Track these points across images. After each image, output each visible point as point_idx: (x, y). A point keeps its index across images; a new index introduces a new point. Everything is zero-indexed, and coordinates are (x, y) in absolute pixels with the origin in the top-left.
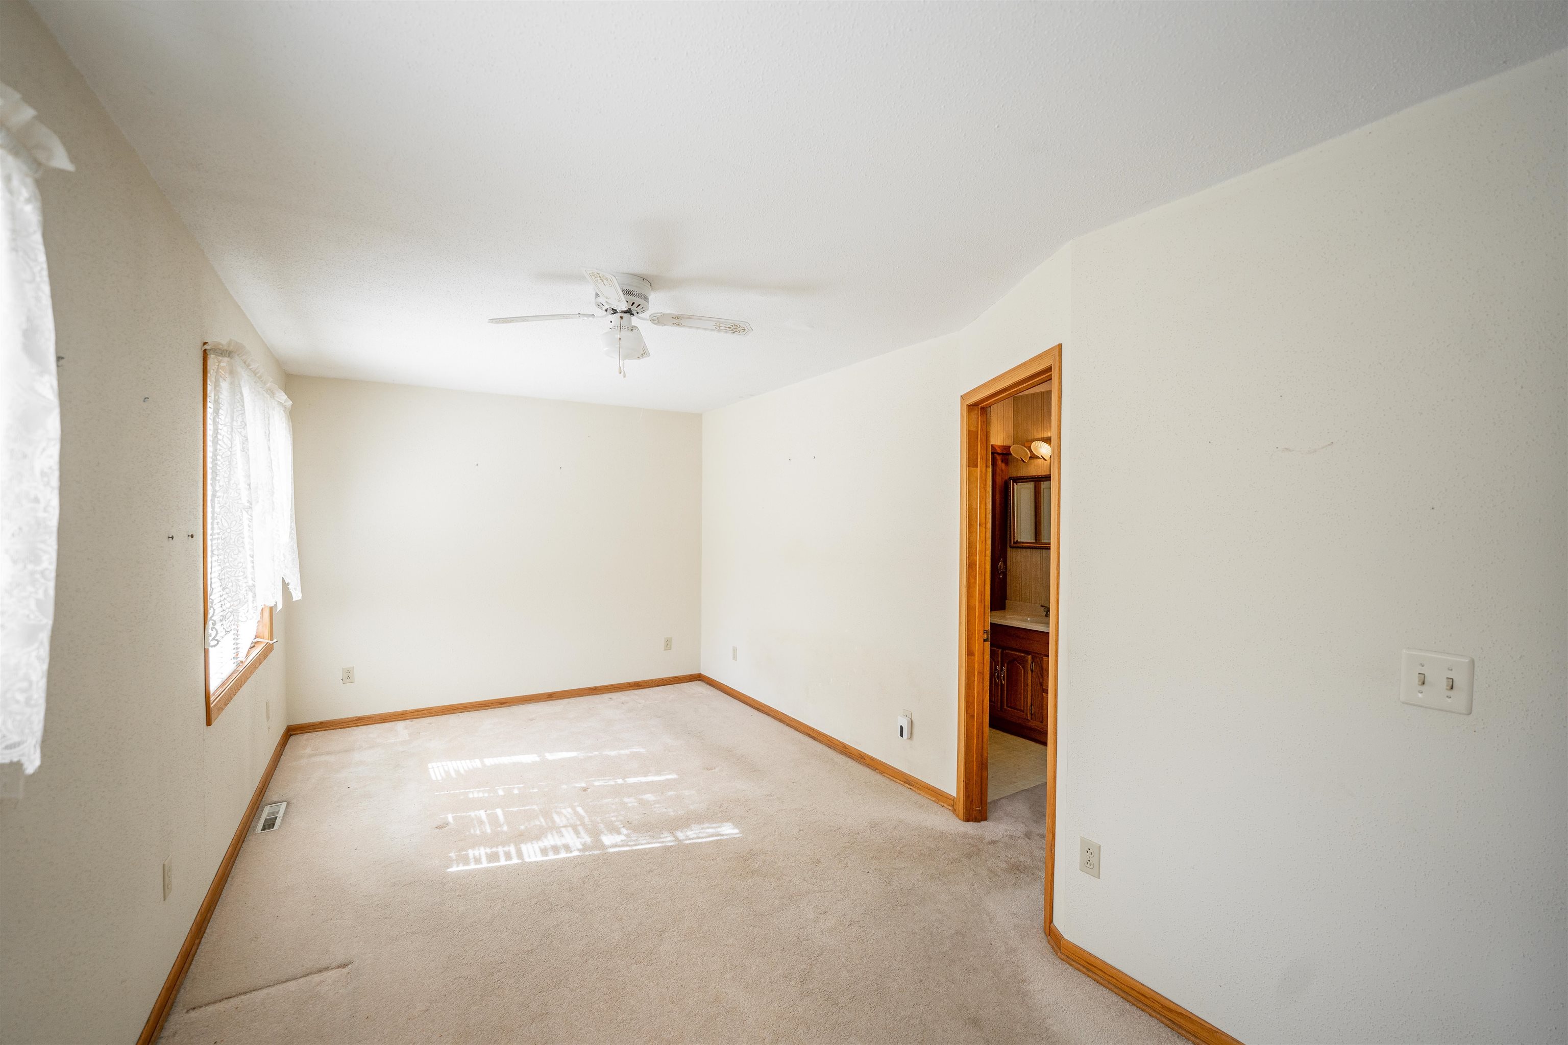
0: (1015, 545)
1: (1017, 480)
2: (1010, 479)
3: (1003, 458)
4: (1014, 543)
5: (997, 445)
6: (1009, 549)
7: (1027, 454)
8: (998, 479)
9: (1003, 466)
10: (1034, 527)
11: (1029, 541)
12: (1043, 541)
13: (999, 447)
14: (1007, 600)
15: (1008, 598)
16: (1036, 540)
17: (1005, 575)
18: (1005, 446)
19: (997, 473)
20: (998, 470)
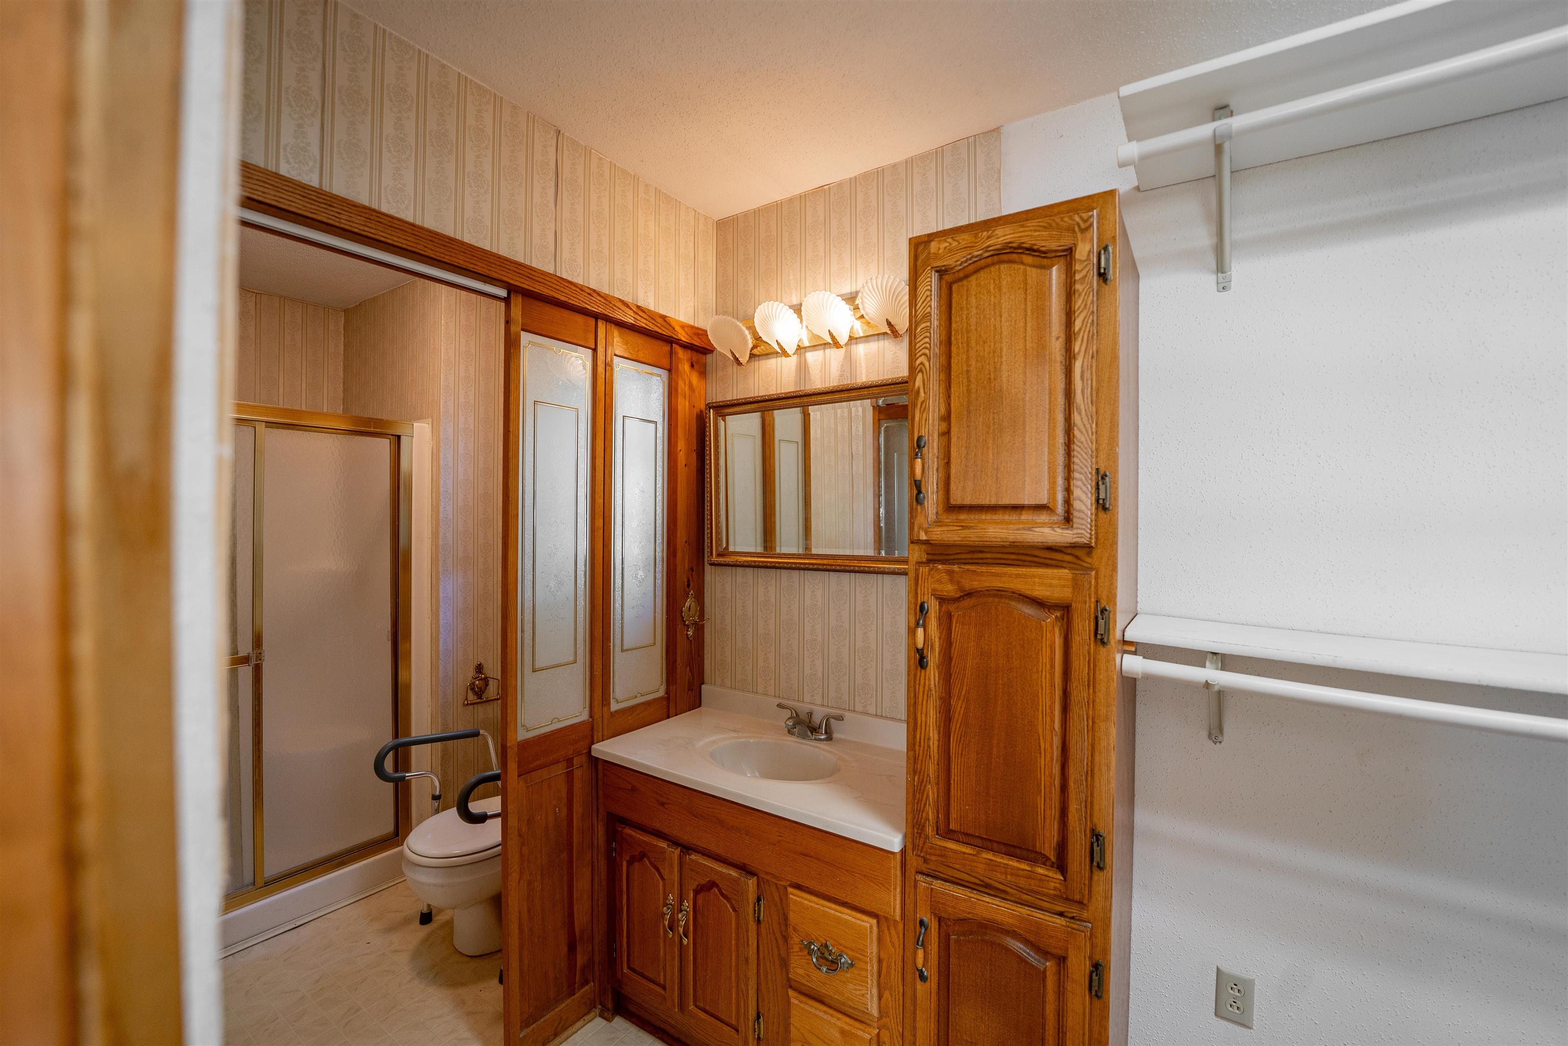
0: (721, 560)
1: (723, 409)
2: (709, 406)
3: (694, 359)
4: (719, 555)
5: (678, 321)
6: (708, 568)
7: (745, 339)
8: (683, 405)
9: (695, 379)
10: (762, 520)
11: (752, 550)
12: (778, 551)
13: (684, 326)
14: (703, 684)
15: (705, 682)
16: (765, 548)
17: (700, 629)
18: (698, 329)
19: (679, 390)
20: (681, 384)
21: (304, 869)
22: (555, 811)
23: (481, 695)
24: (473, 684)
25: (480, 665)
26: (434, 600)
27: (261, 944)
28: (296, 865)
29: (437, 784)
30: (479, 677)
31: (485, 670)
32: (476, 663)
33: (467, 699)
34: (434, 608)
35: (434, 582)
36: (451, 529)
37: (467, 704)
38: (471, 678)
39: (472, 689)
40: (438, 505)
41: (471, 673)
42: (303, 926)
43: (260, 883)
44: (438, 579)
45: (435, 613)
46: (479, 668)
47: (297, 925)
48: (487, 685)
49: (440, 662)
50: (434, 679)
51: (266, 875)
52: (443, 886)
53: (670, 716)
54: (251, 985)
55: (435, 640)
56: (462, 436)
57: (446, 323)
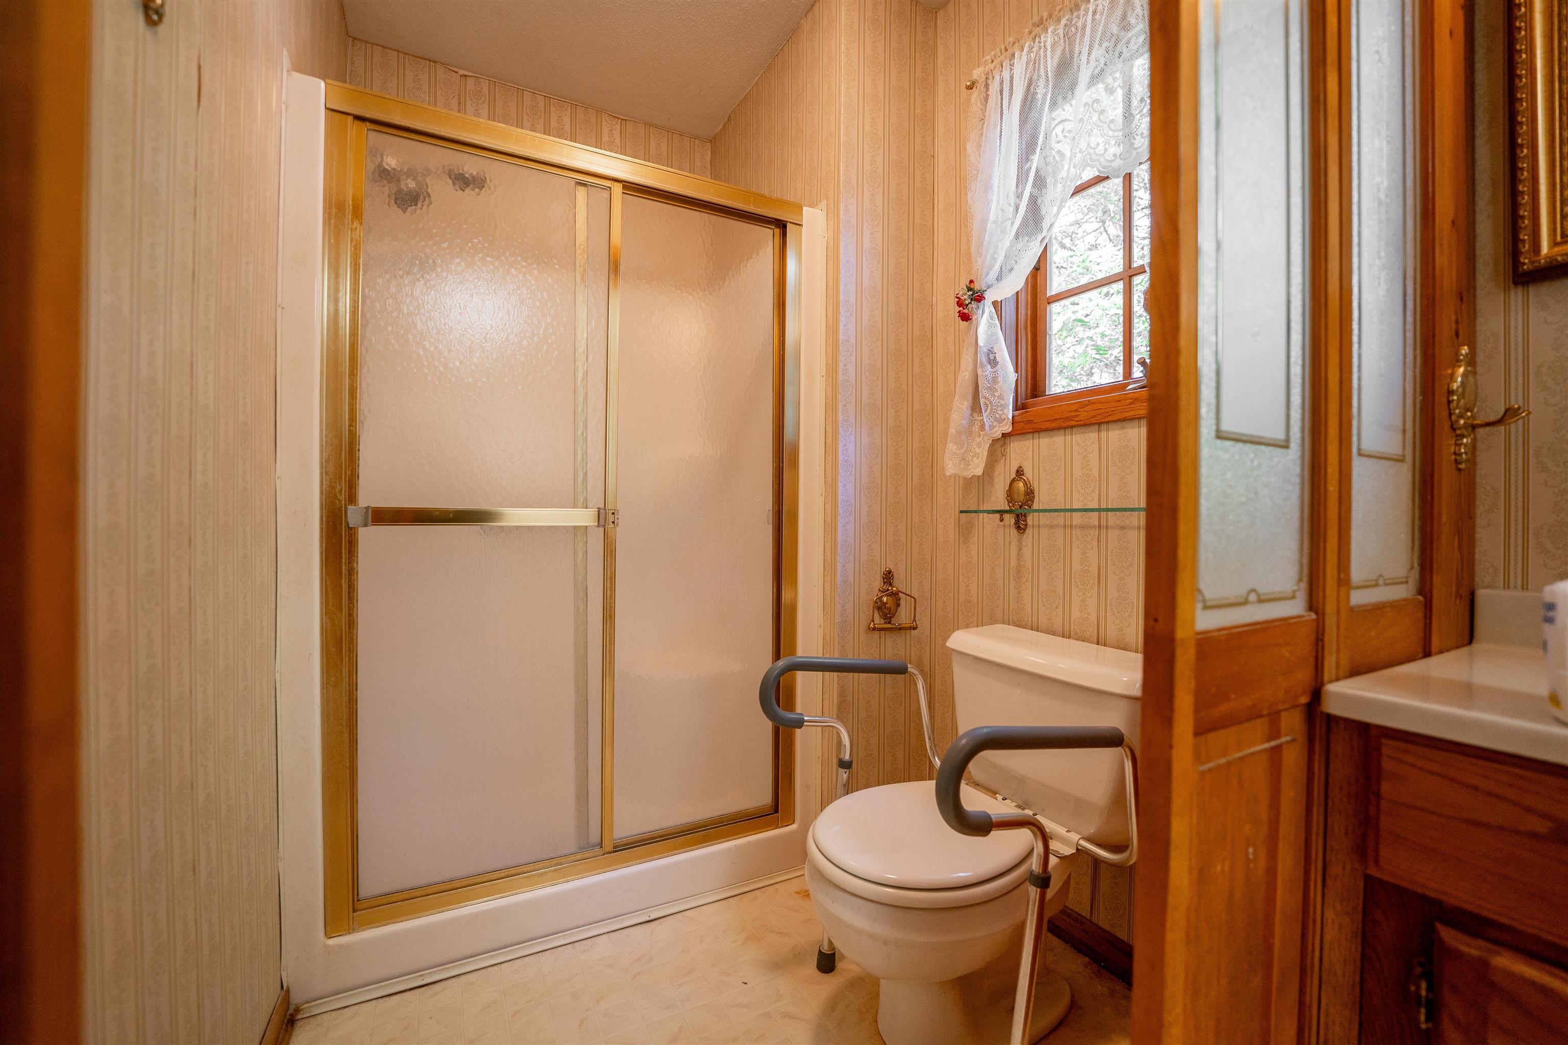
21: (662, 836)
22: (1247, 853)
23: (890, 618)
24: (880, 599)
25: (890, 572)
26: (829, 467)
27: (606, 936)
28: (652, 829)
29: (846, 740)
30: (888, 590)
31: (896, 582)
32: (883, 570)
33: (873, 621)
34: (829, 479)
35: (829, 440)
36: (853, 358)
37: (874, 629)
38: (877, 592)
39: (879, 608)
40: (836, 321)
41: (878, 583)
42: (661, 920)
43: (608, 846)
44: (835, 432)
45: (831, 486)
46: (888, 577)
47: (651, 918)
48: (899, 605)
49: (838, 558)
50: (828, 585)
51: (616, 836)
52: (885, 942)
53: (1434, 650)
54: (588, 1010)
55: (830, 527)
56: (867, 222)
57: (848, 49)
